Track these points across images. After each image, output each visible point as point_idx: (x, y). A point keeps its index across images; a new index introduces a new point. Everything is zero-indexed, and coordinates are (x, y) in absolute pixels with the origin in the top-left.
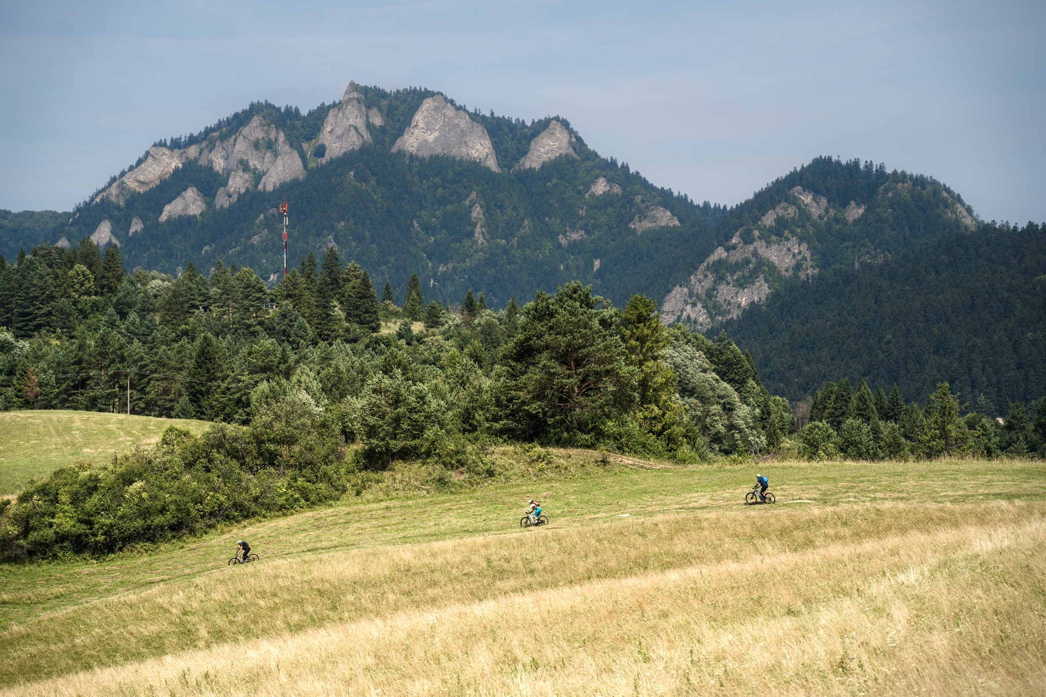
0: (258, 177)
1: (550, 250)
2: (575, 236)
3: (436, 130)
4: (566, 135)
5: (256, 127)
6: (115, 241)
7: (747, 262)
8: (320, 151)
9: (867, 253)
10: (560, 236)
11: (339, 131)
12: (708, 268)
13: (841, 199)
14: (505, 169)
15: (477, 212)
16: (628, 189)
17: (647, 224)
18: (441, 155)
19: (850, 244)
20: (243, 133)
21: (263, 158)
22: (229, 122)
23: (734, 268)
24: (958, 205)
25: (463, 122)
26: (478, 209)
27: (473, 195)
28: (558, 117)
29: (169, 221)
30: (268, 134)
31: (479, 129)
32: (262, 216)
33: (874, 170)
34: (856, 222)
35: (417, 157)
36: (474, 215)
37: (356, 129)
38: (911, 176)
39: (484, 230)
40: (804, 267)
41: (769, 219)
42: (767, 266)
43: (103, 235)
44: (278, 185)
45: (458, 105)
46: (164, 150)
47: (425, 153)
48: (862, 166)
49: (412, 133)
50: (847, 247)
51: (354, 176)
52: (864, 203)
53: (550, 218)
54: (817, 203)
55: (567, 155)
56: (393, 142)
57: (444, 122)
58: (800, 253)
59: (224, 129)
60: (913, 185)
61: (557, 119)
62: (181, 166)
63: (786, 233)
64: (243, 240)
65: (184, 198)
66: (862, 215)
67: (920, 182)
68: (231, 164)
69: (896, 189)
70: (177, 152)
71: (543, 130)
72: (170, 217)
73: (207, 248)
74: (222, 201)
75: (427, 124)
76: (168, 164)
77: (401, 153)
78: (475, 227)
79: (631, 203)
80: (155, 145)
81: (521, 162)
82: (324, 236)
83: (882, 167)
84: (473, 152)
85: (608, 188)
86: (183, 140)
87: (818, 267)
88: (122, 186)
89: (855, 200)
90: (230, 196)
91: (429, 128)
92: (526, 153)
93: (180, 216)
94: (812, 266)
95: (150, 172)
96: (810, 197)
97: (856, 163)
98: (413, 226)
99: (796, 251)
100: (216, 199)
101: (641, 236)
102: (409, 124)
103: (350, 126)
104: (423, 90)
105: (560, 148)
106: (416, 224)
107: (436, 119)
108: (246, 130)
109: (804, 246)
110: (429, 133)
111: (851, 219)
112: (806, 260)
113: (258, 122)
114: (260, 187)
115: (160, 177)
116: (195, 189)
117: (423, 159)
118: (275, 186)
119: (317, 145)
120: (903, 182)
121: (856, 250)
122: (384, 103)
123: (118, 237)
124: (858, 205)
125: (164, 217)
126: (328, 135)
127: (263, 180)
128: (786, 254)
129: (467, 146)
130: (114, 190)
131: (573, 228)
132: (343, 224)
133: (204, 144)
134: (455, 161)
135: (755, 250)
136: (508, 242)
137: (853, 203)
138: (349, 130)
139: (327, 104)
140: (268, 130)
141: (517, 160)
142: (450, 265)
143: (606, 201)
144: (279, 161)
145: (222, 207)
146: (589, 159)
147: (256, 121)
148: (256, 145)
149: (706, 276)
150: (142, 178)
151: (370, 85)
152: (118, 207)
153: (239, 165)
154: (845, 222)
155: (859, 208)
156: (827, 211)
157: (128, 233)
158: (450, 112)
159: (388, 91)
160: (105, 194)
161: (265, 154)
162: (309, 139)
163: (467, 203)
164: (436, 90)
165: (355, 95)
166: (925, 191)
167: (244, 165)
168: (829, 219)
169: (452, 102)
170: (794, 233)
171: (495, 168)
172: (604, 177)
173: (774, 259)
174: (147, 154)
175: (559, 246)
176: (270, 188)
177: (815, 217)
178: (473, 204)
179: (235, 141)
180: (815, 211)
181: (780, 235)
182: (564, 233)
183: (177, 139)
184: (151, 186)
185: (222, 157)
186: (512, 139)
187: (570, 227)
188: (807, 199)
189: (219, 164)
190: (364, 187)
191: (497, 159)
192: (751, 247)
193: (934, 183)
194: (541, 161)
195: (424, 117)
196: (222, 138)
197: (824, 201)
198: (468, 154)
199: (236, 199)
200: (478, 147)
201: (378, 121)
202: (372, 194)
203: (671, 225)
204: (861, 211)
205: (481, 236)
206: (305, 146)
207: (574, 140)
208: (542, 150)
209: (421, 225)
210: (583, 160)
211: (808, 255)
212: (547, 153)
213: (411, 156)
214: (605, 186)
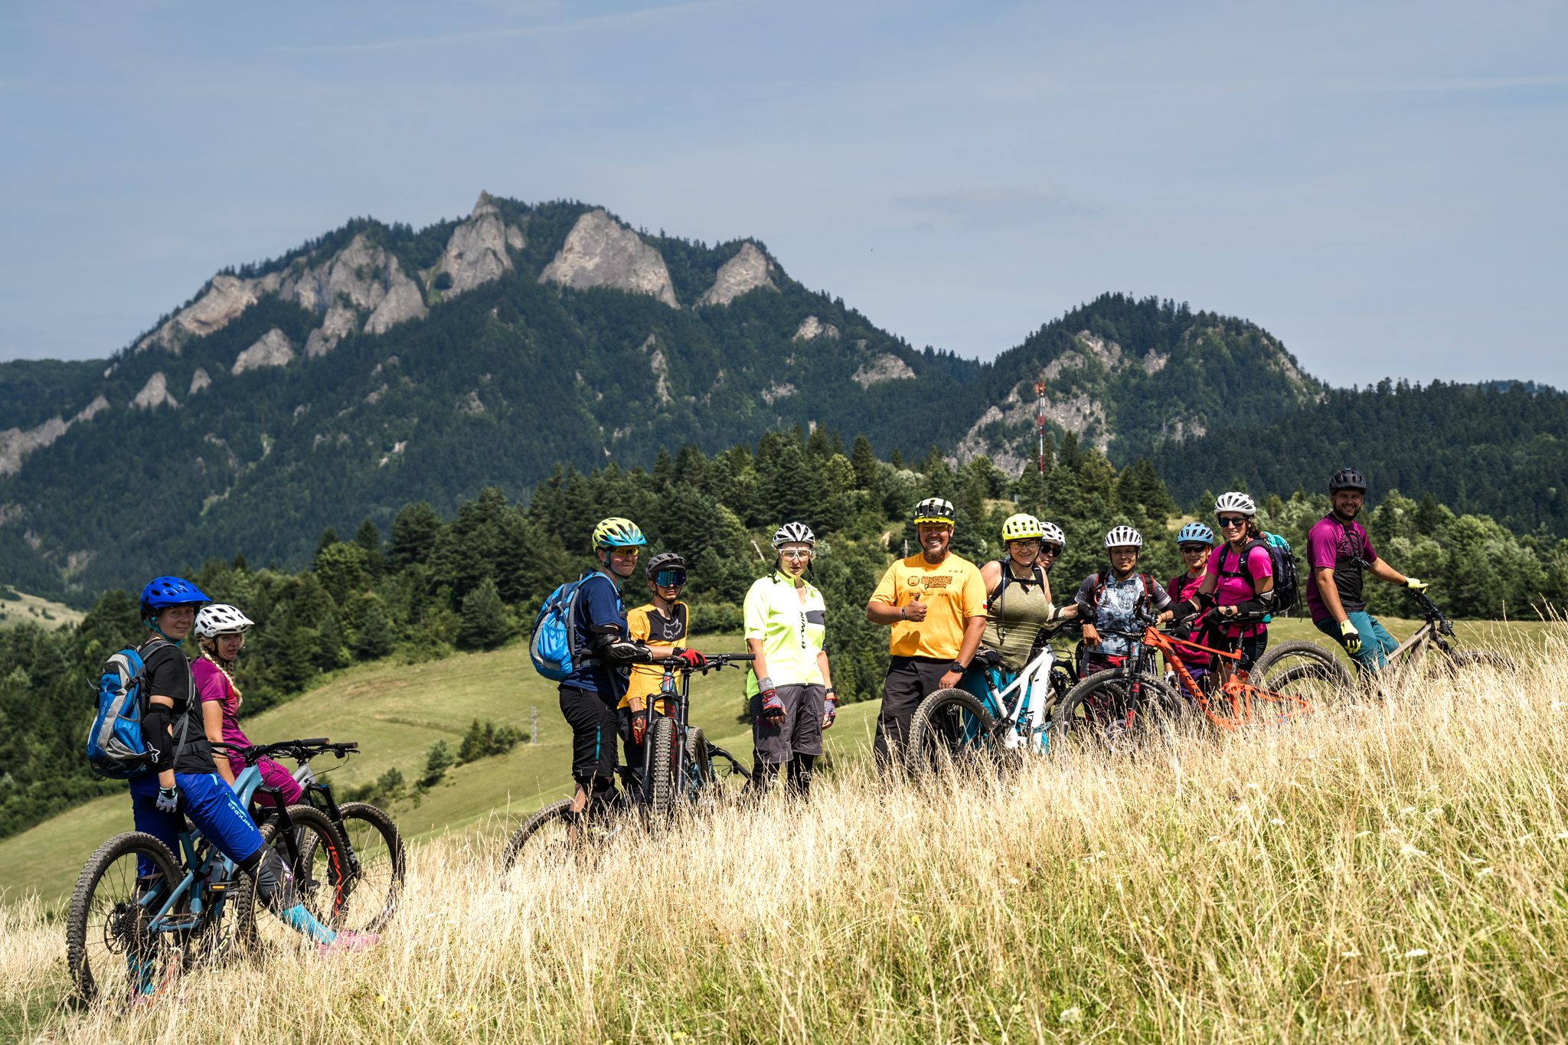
0: (363, 315)
1: (753, 409)
2: (783, 391)
3: (596, 255)
4: (763, 262)
5: (359, 250)
6: (172, 401)
7: (1028, 425)
8: (444, 282)
9: (1178, 414)
10: (764, 392)
11: (471, 256)
12: (979, 433)
13: (1138, 346)
14: (686, 305)
15: (658, 360)
16: (848, 330)
17: (874, 377)
18: (604, 287)
19: (1154, 403)
20: (343, 258)
21: (369, 290)
22: (319, 243)
23: (1011, 433)
24: (1281, 355)
25: (632, 245)
26: (660, 356)
27: (652, 339)
28: (752, 238)
29: (247, 372)
30: (373, 258)
31: (652, 253)
32: (379, 367)
33: (1176, 310)
34: (1158, 375)
35: (572, 289)
36: (655, 364)
37: (494, 253)
38: (1223, 318)
39: (669, 384)
40: (1098, 431)
41: (1052, 372)
42: (1054, 430)
43: (155, 392)
44: (391, 325)
45: (624, 222)
46: (233, 280)
47: (582, 285)
48: (1160, 306)
49: (566, 258)
50: (1150, 407)
51: (498, 315)
52: (1167, 352)
53: (748, 368)
54: (1109, 351)
55: (764, 287)
56: (539, 271)
57: (607, 244)
58: (1092, 414)
59: (314, 253)
60: (1226, 330)
61: (750, 241)
62: (255, 302)
63: (1074, 389)
64: (356, 398)
65: (265, 343)
66: (1166, 366)
67: (1234, 326)
68: (326, 298)
69: (1206, 334)
70: (249, 283)
71: (733, 255)
72: (246, 369)
73: (300, 409)
74: (316, 347)
75: (585, 247)
76: (238, 299)
77: (552, 284)
78: (657, 381)
79: (852, 348)
80: (220, 274)
81: (706, 296)
82: (465, 394)
83: (1185, 306)
84: (645, 282)
85: (820, 330)
86: (257, 266)
87: (1115, 430)
88: (177, 328)
89: (1155, 348)
90: (326, 340)
91: (587, 253)
92: (711, 284)
93: (260, 367)
94: (1107, 431)
95: (213, 309)
96: (1101, 343)
97: (1153, 302)
98: (576, 380)
99: (1088, 412)
100: (308, 344)
101: (868, 391)
102: (561, 247)
103: (488, 249)
104: (575, 203)
105: (755, 278)
106: (579, 377)
107: (596, 241)
108: (345, 255)
109: (1097, 406)
110: (587, 258)
111: (1150, 372)
112: (1100, 423)
113: (361, 244)
114: (368, 328)
115: (226, 316)
116: (279, 332)
117: (581, 292)
118: (387, 327)
119: (438, 273)
120: (1214, 326)
121: (1163, 410)
122: (525, 219)
123: (175, 395)
124: (1159, 355)
125: (238, 369)
126: (453, 260)
127: (372, 318)
128: (1075, 415)
129: (637, 275)
130: (166, 333)
131: (780, 382)
132: (489, 376)
133: (286, 272)
134: (623, 295)
135: (1039, 408)
136: (699, 400)
137: (1152, 352)
138: (485, 255)
139: (448, 220)
140: (374, 254)
141: (700, 294)
142: (628, 430)
143: (820, 344)
144: (392, 295)
145: (317, 354)
146: (793, 292)
147: (358, 242)
148: (359, 274)
149: (977, 443)
150: (203, 317)
151: (506, 196)
152: (172, 355)
153: (338, 300)
154: (1143, 375)
155: (1160, 358)
156: (1121, 361)
157: (188, 389)
158: (615, 231)
159: (528, 203)
160: (154, 338)
161: (371, 285)
162: (426, 265)
163: (644, 349)
164: (594, 204)
165: (490, 209)
166: (1240, 338)
167: (345, 301)
168: (1123, 371)
169: (617, 219)
170: (1084, 389)
171: (673, 304)
172: (815, 316)
173: (1060, 421)
174: (209, 285)
175: (763, 404)
176: (381, 329)
177: (1107, 369)
178: (652, 350)
179: (331, 268)
180: (1107, 362)
181: (1067, 391)
182: (769, 388)
183: (249, 266)
184: (216, 328)
185: (313, 289)
186: (692, 267)
187: (776, 379)
188: (1097, 346)
189: (308, 298)
190: (511, 327)
191: (676, 292)
192: (1033, 407)
193: (1251, 327)
194: (731, 295)
195: (582, 238)
196: (312, 265)
197: (1117, 349)
198: (638, 286)
199: (334, 345)
200: (651, 276)
201: (518, 243)
202: (522, 337)
203: (904, 377)
204: (1162, 362)
205: (666, 392)
206: (422, 274)
207: (772, 268)
208: (732, 281)
209: (585, 378)
210: (785, 294)
211: (1102, 416)
212: (739, 284)
213: (565, 288)
214: (817, 328)
